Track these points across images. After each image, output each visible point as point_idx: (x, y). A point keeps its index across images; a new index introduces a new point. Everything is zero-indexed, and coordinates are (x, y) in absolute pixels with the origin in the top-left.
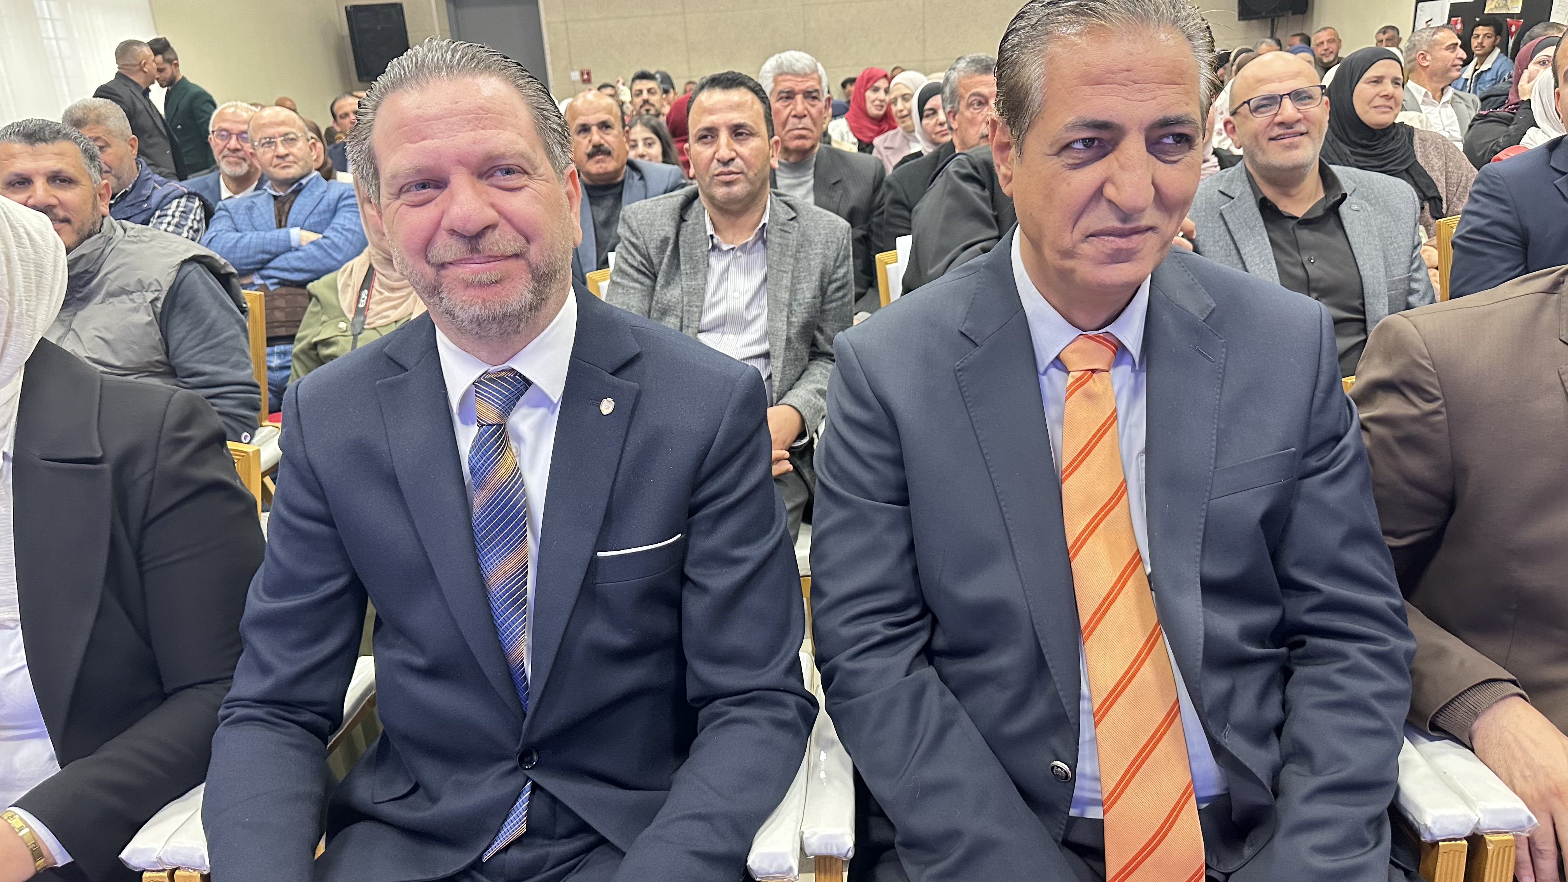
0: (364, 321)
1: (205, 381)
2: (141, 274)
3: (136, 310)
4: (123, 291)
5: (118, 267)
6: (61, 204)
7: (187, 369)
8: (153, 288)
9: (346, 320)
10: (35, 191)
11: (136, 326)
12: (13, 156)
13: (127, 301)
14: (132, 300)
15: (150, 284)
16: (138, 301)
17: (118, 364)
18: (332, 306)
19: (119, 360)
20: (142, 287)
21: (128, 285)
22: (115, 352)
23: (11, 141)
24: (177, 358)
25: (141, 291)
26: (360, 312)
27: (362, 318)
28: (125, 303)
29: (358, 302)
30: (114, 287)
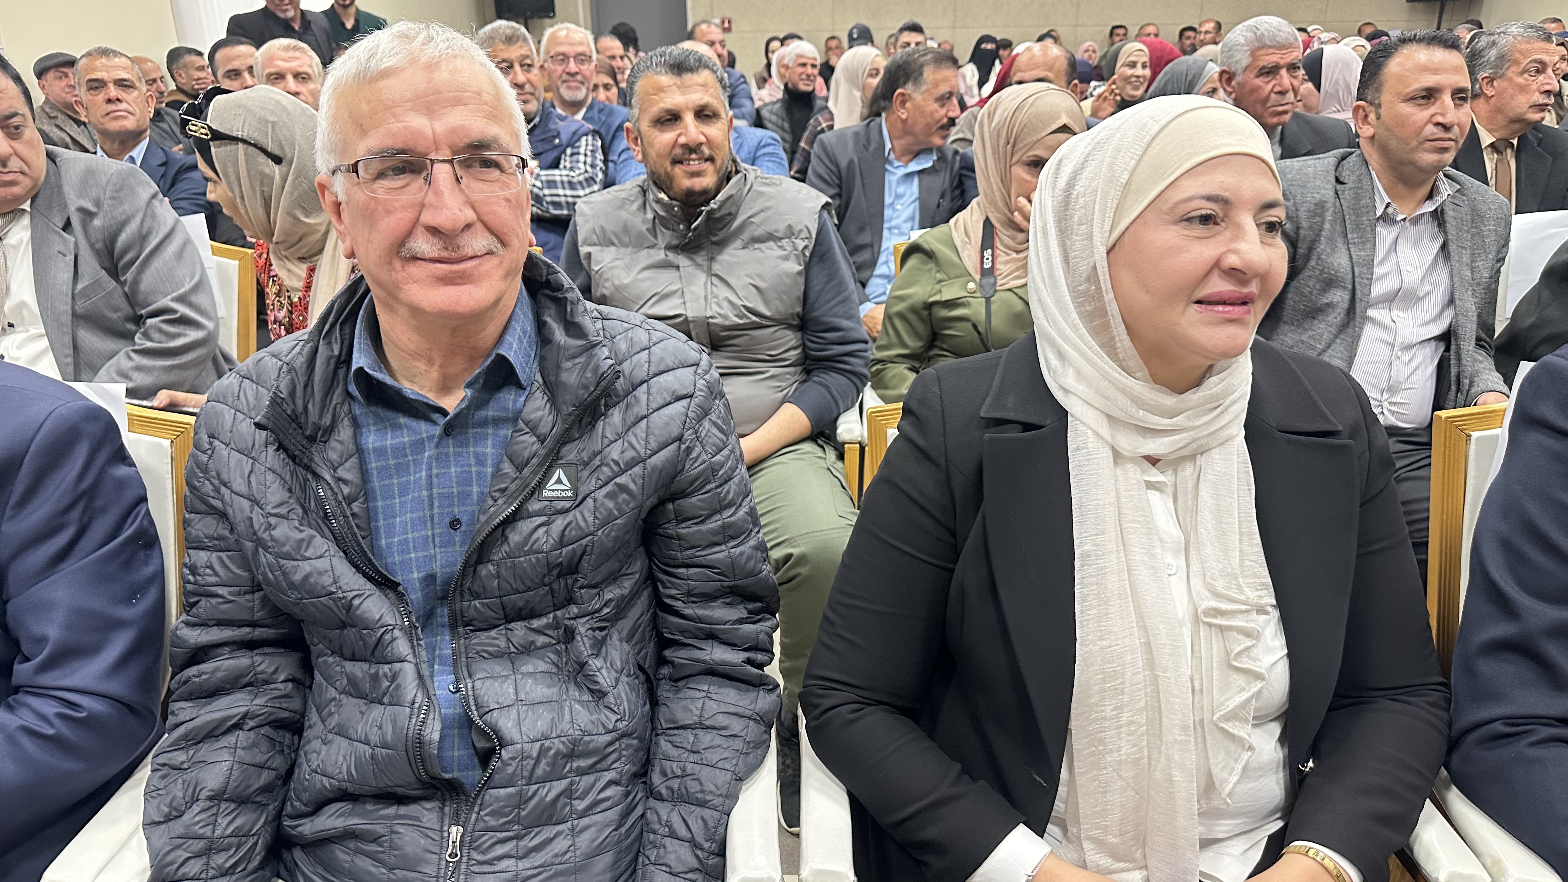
0: (995, 283)
1: (839, 337)
2: (791, 220)
3: (786, 258)
4: (770, 237)
5: (762, 211)
6: (709, 142)
7: (826, 323)
8: (803, 235)
9: (974, 281)
10: (686, 128)
11: (788, 275)
12: (661, 89)
13: (775, 247)
14: (781, 247)
15: (801, 231)
16: (789, 249)
17: (768, 313)
18: (953, 264)
19: (769, 309)
20: (791, 232)
21: (777, 231)
22: (766, 301)
23: (657, 73)
24: (815, 310)
25: (789, 238)
26: (988, 273)
27: (992, 280)
28: (771, 250)
29: (982, 263)
30: (759, 232)
